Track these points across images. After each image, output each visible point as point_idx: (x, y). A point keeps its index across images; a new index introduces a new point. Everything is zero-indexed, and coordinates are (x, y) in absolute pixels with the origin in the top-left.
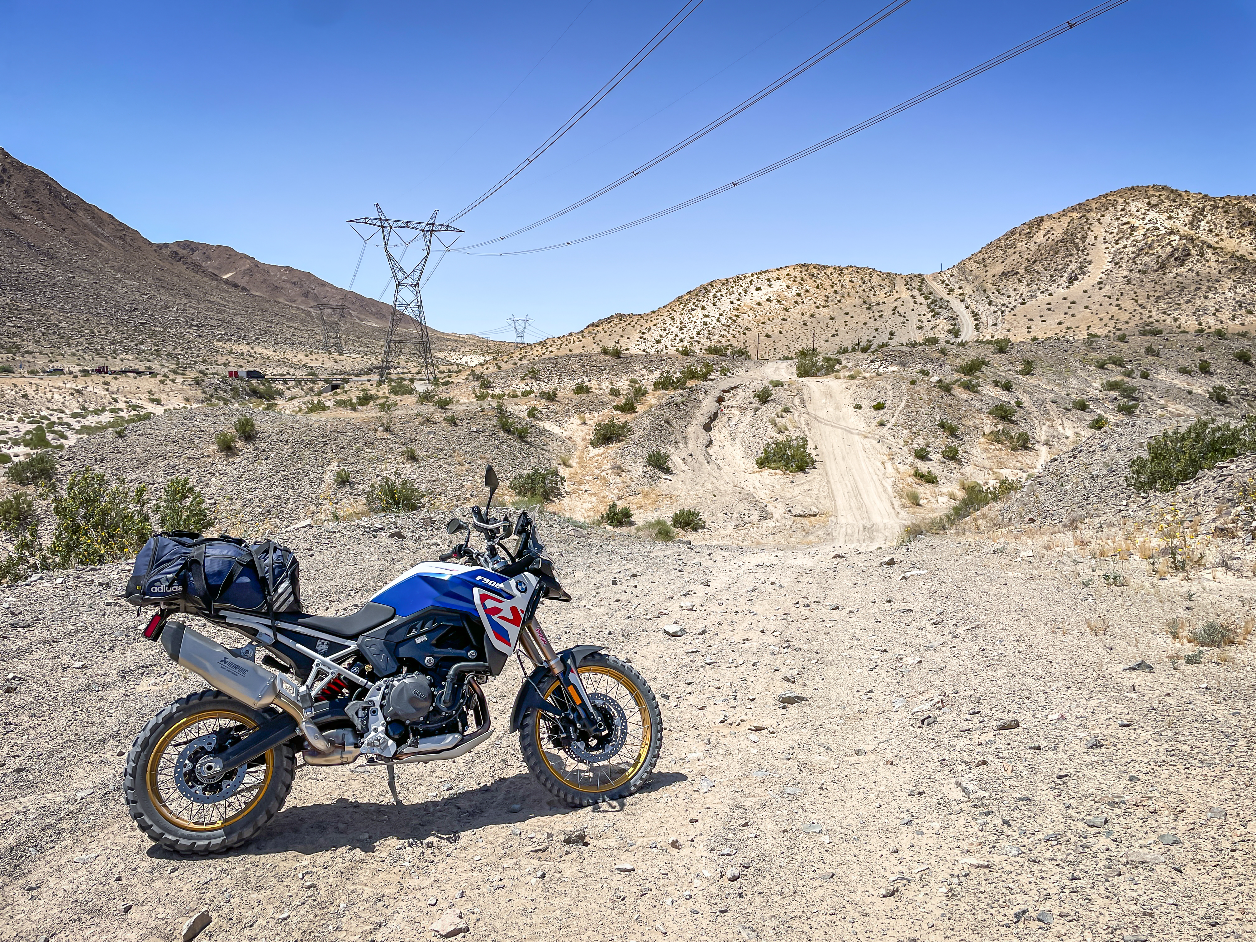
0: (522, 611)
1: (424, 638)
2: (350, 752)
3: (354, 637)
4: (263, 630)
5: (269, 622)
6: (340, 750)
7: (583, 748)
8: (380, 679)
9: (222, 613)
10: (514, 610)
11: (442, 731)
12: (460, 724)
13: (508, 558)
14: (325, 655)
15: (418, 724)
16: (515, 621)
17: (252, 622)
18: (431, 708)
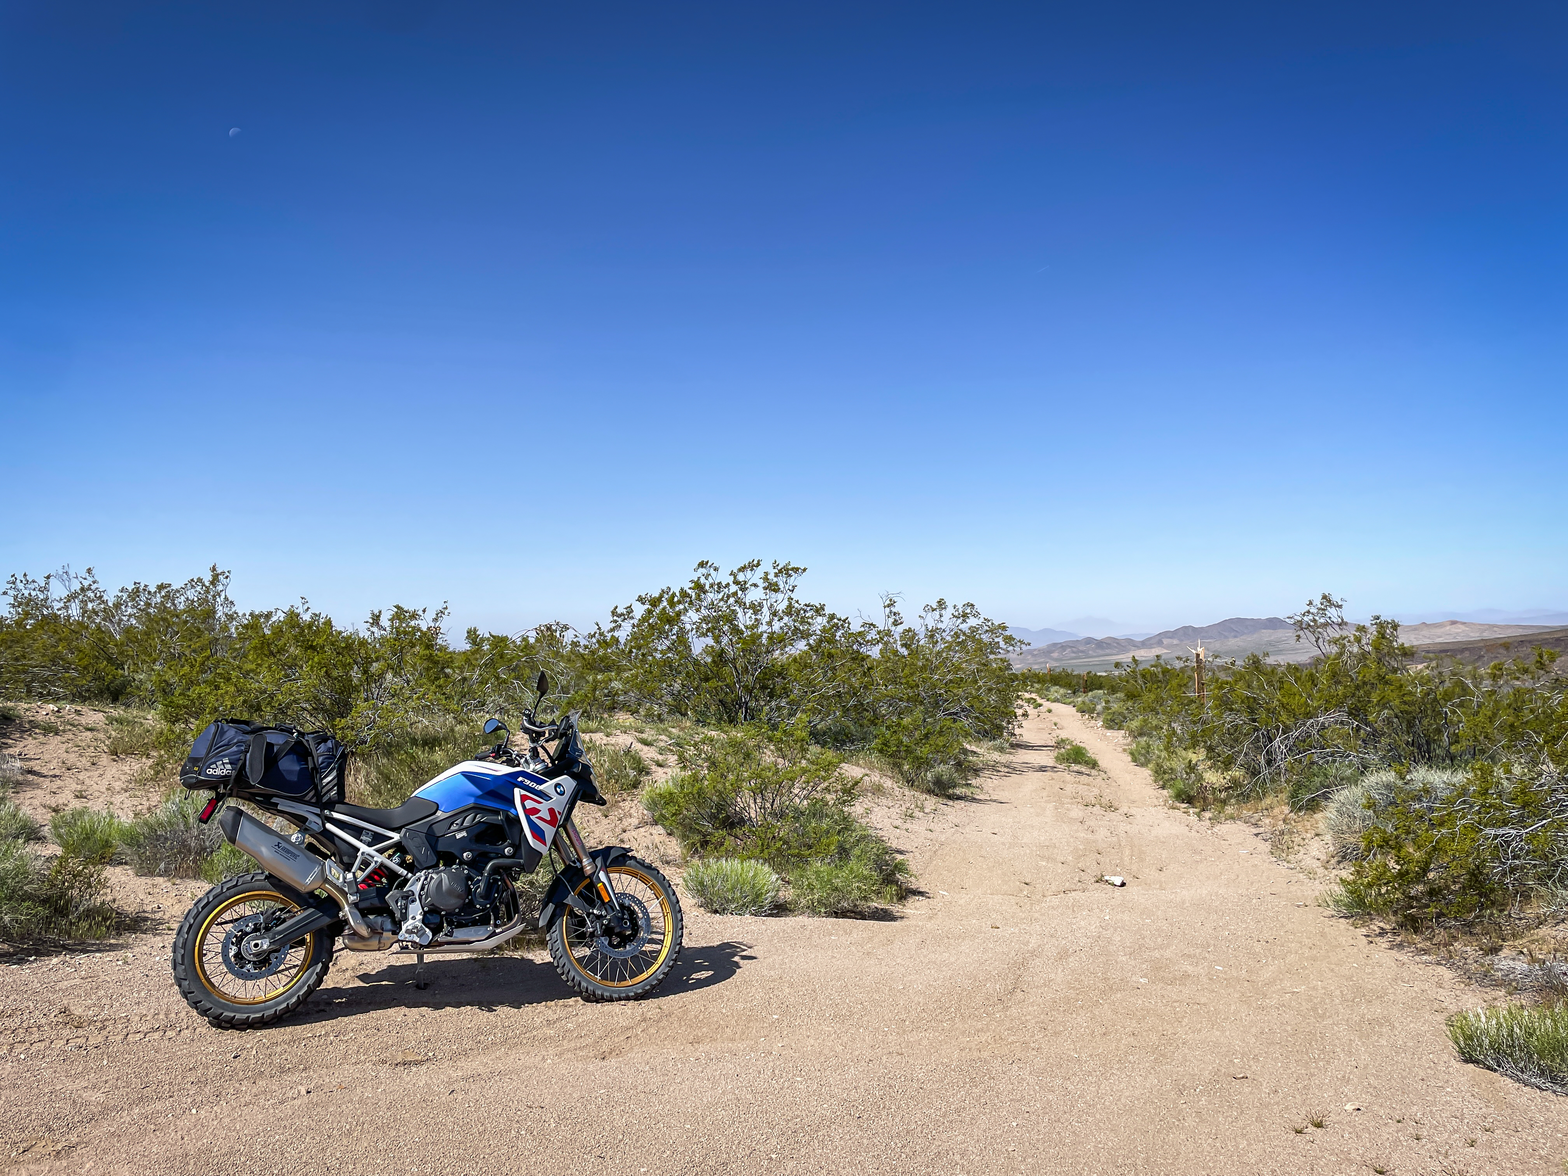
0: (559, 813)
1: (464, 834)
2: (389, 939)
3: (397, 830)
4: (312, 818)
5: (318, 811)
6: (378, 936)
7: (606, 943)
8: (420, 870)
9: (275, 800)
10: (551, 811)
11: (475, 923)
12: (492, 917)
13: (548, 761)
14: (370, 845)
15: (453, 915)
16: (553, 822)
17: (301, 810)
18: (467, 901)
